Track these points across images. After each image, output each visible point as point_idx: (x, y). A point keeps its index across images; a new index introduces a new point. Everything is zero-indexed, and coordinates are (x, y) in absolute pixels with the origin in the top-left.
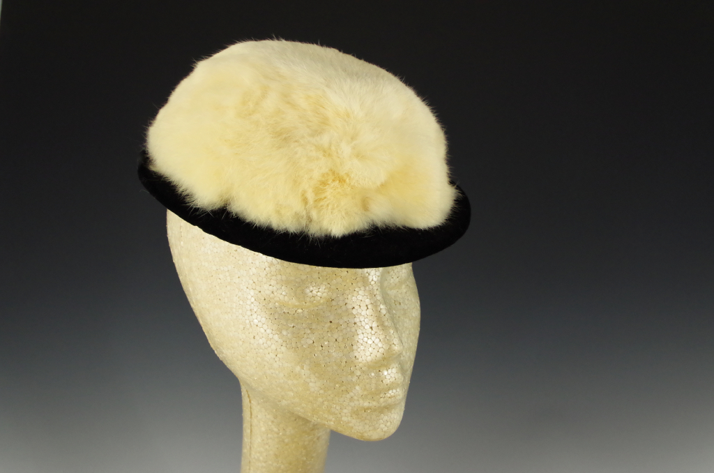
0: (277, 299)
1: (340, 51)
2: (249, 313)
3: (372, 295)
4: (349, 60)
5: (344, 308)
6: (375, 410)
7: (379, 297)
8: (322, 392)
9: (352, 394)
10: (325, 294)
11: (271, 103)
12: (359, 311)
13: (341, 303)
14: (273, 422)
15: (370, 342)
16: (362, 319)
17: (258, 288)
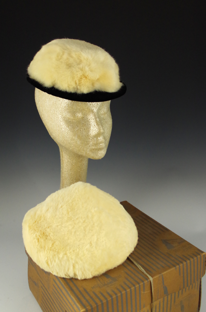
0: (67, 117)
1: (86, 41)
2: (59, 122)
3: (95, 116)
4: (89, 44)
5: (87, 120)
6: (96, 150)
7: (97, 117)
8: (81, 144)
9: (89, 145)
10: (81, 116)
11: (65, 56)
12: (91, 120)
13: (86, 118)
14: (69, 158)
15: (94, 129)
16: (92, 123)
17: (62, 114)
